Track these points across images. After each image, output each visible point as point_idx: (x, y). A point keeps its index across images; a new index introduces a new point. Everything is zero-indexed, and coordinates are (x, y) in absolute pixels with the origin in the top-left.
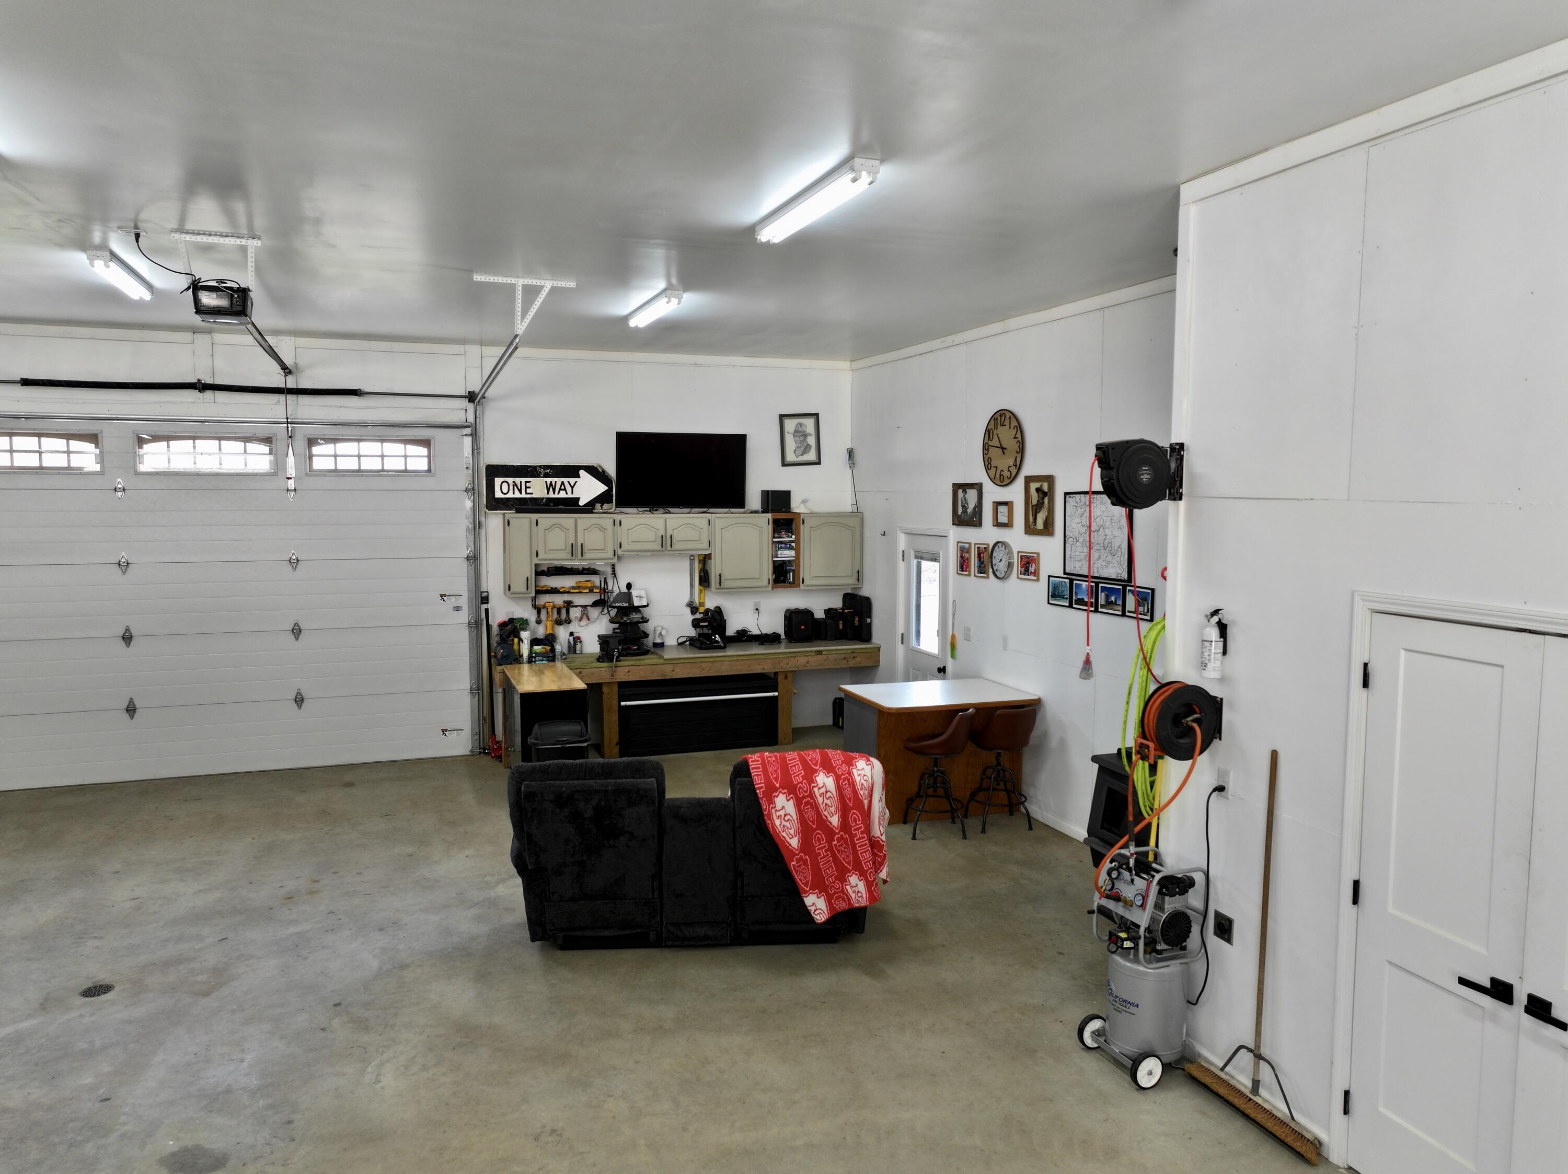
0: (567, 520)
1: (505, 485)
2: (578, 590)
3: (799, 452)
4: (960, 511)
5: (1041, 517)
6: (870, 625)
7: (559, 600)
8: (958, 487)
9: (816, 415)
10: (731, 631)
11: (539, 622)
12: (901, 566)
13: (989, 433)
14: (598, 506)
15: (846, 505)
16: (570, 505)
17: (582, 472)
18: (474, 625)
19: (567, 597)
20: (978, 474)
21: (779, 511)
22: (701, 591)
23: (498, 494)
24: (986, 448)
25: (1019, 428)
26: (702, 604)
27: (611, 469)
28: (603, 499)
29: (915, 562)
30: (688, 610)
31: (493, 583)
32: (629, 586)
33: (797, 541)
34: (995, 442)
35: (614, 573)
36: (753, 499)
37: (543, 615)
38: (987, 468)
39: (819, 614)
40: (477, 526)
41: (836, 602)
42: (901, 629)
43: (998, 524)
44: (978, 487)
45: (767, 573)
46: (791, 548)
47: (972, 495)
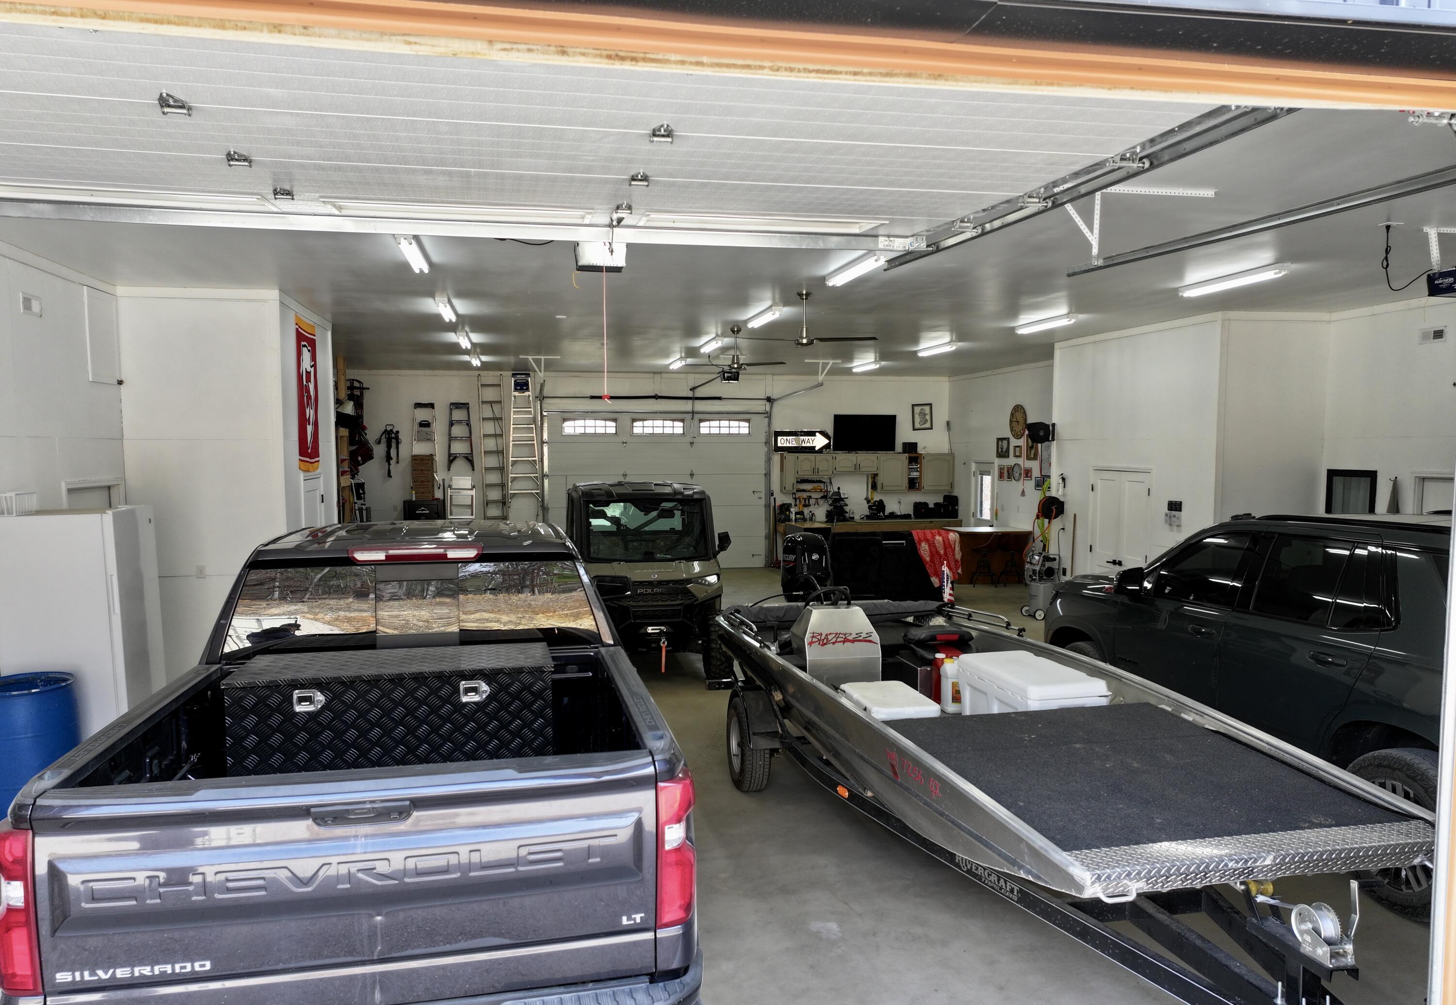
0: (811, 456)
1: (782, 441)
2: (814, 490)
3: (921, 423)
4: (1000, 450)
5: (1033, 452)
6: (957, 510)
7: (805, 495)
8: (999, 440)
9: (931, 404)
10: (887, 511)
11: (796, 505)
12: (973, 479)
13: (1012, 415)
14: (824, 450)
15: (945, 449)
16: (811, 450)
17: (817, 434)
18: (767, 506)
19: (808, 494)
20: (1007, 433)
21: (912, 453)
22: (872, 493)
23: (779, 445)
24: (1011, 422)
25: (1025, 413)
26: (872, 499)
27: (831, 433)
28: (827, 447)
29: (980, 476)
30: (866, 501)
31: (776, 486)
32: (839, 488)
33: (920, 468)
34: (1014, 419)
35: (831, 483)
36: (899, 447)
37: (798, 503)
38: (1012, 431)
39: (931, 506)
40: (769, 460)
41: (940, 500)
42: (972, 510)
43: (1016, 456)
44: (1008, 439)
45: (906, 483)
46: (917, 471)
47: (1005, 443)
